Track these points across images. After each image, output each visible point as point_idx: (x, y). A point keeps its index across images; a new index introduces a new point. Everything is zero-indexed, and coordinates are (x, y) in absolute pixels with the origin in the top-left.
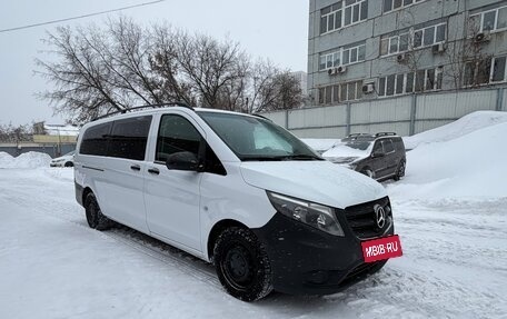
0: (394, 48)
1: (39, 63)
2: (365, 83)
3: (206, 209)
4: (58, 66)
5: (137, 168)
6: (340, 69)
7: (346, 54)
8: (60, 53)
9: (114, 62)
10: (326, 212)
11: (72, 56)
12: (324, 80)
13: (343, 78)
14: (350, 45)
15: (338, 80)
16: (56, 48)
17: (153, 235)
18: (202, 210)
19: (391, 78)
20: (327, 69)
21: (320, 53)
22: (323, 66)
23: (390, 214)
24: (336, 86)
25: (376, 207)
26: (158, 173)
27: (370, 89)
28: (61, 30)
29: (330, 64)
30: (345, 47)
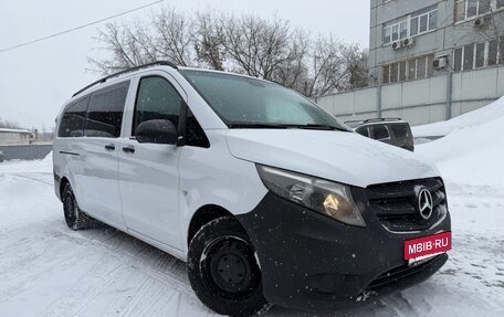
0: (472, 11)
1: (90, 60)
2: (437, 56)
3: (186, 193)
4: (107, 62)
5: (111, 148)
6: (407, 41)
7: (414, 23)
8: (109, 48)
9: (157, 53)
10: (339, 192)
11: (120, 51)
12: (388, 56)
13: (411, 52)
14: (419, 12)
15: (404, 55)
16: (105, 45)
17: (131, 233)
18: (182, 195)
19: (469, 48)
20: (392, 42)
21: (384, 24)
22: (387, 40)
23: (444, 202)
24: (403, 63)
25: (417, 189)
26: (133, 151)
27: (442, 63)
28: (109, 26)
29: (395, 36)
30: (413, 14)
